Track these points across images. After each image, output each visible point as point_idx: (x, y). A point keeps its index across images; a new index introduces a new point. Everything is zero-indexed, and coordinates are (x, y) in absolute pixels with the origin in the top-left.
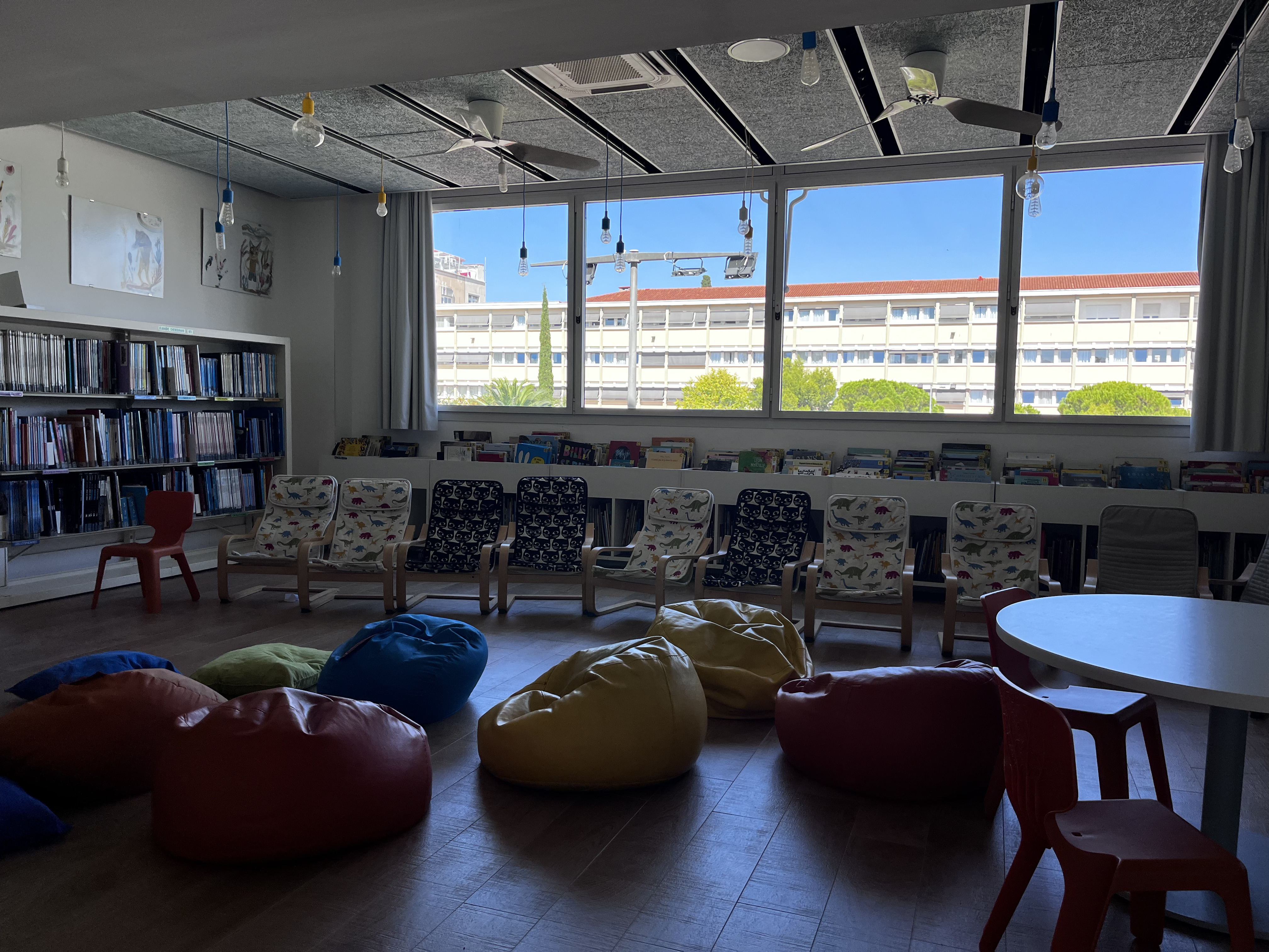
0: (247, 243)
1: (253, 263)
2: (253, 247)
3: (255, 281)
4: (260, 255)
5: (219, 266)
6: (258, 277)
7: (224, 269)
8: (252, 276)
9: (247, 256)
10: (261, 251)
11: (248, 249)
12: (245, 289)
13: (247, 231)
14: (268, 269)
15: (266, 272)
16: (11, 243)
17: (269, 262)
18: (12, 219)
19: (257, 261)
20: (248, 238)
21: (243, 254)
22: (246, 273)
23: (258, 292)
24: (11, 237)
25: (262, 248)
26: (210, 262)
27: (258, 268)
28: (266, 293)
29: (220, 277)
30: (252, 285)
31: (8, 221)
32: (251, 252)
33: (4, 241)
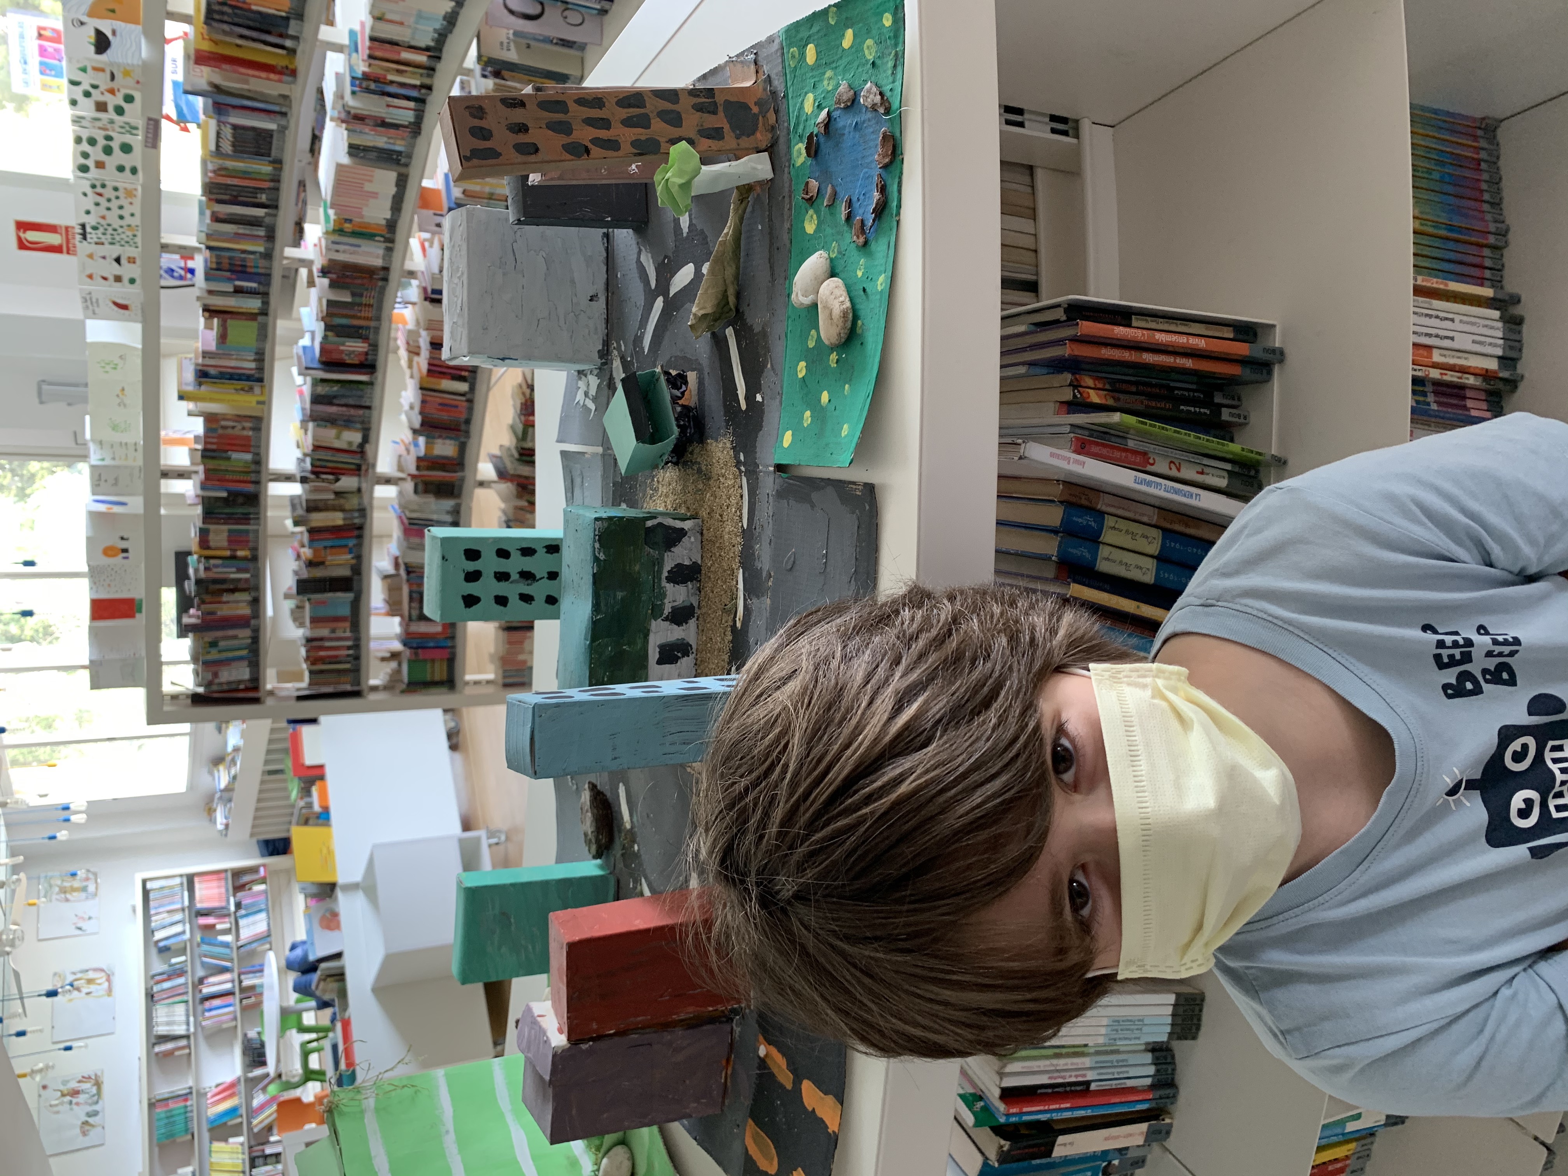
0: (58, 897)
1: (73, 890)
3: (87, 887)
6: (85, 884)
7: (83, 914)
8: (84, 889)
9: (68, 896)
19: (71, 885)
20: (54, 896)
21: (67, 900)
23: (97, 883)
24: (90, 1078)
26: (80, 929)
27: (76, 884)
28: (97, 875)
29: (90, 918)
30: (92, 889)
31: (79, 1082)
32: (65, 892)
33: (93, 1082)
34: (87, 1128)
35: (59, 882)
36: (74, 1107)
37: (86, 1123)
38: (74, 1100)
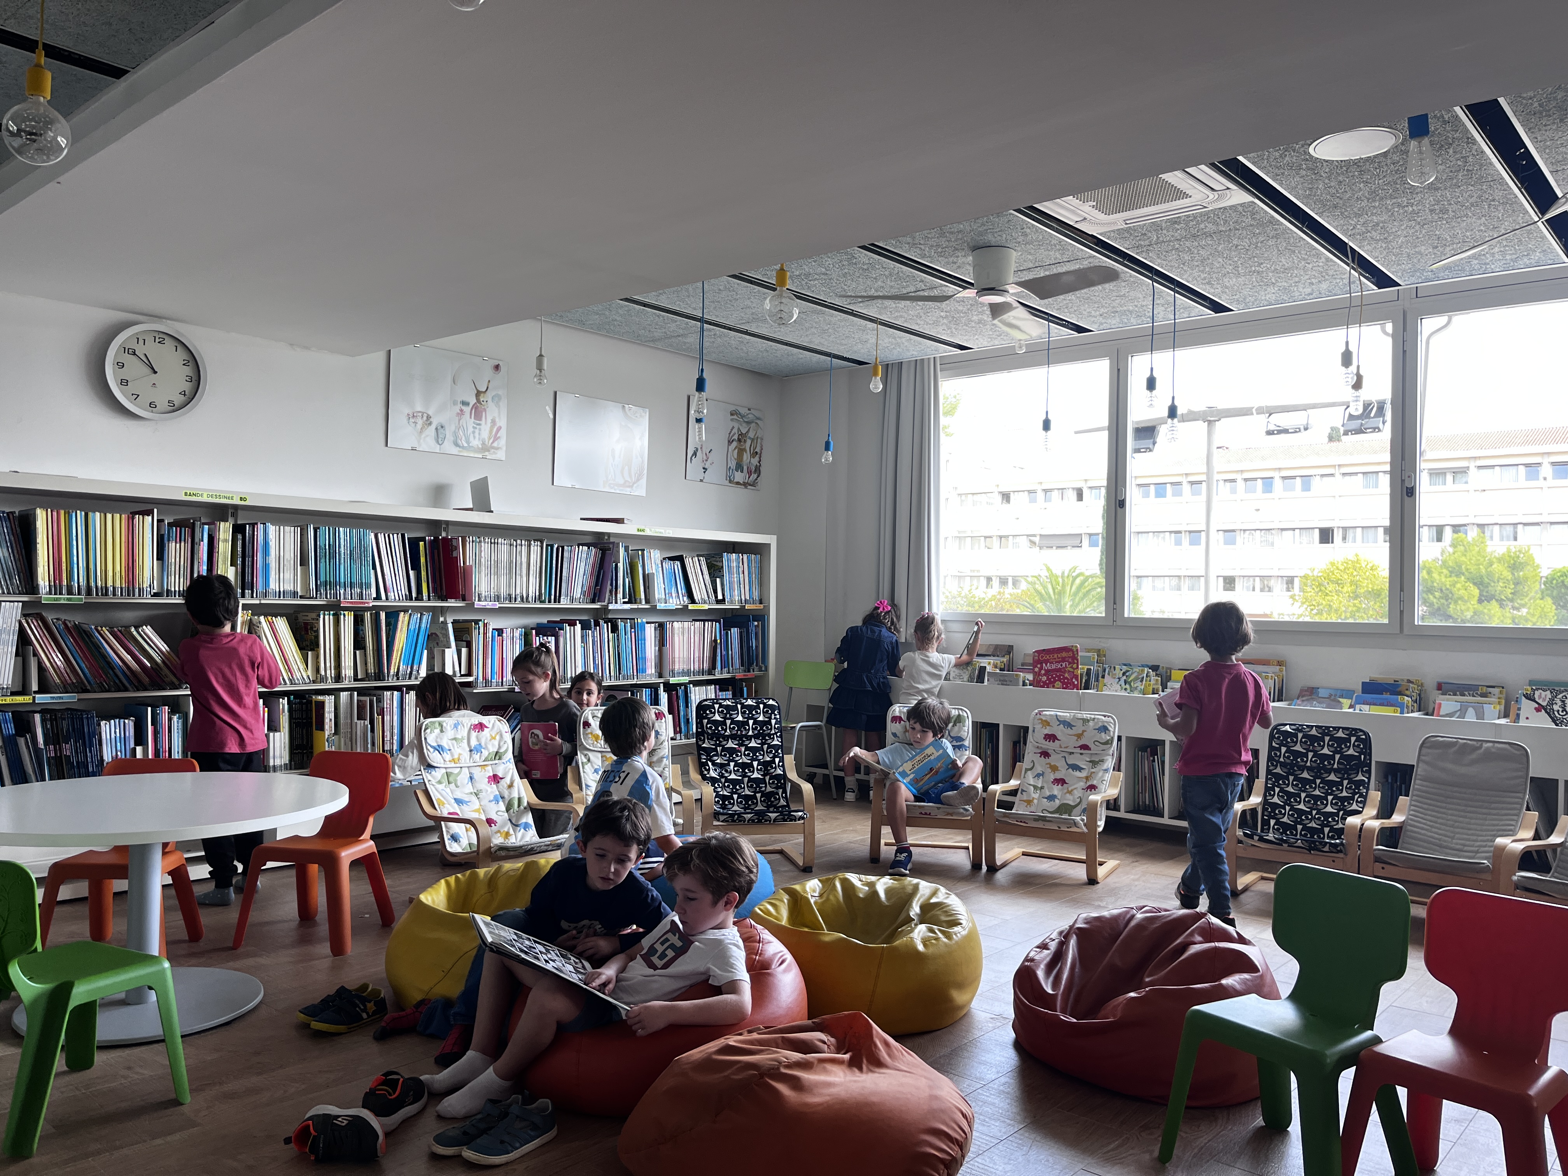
0: (735, 430)
1: (741, 451)
2: (741, 434)
3: (742, 472)
4: (749, 442)
5: (705, 458)
6: (745, 468)
7: (709, 461)
8: (739, 467)
9: (735, 444)
10: (750, 438)
11: (736, 437)
12: (730, 481)
13: (735, 417)
14: (757, 457)
15: (755, 461)
16: (495, 445)
17: (758, 450)
18: (497, 420)
19: (745, 450)
20: (736, 425)
21: (730, 442)
22: (733, 464)
23: (745, 485)
24: (496, 438)
26: (695, 454)
27: (746, 457)
28: (754, 484)
29: (706, 470)
30: (739, 477)
31: (493, 422)
32: (739, 440)
33: (489, 443)
34: (420, 422)
35: (751, 434)
36: (457, 409)
37: (428, 421)
38: (467, 409)
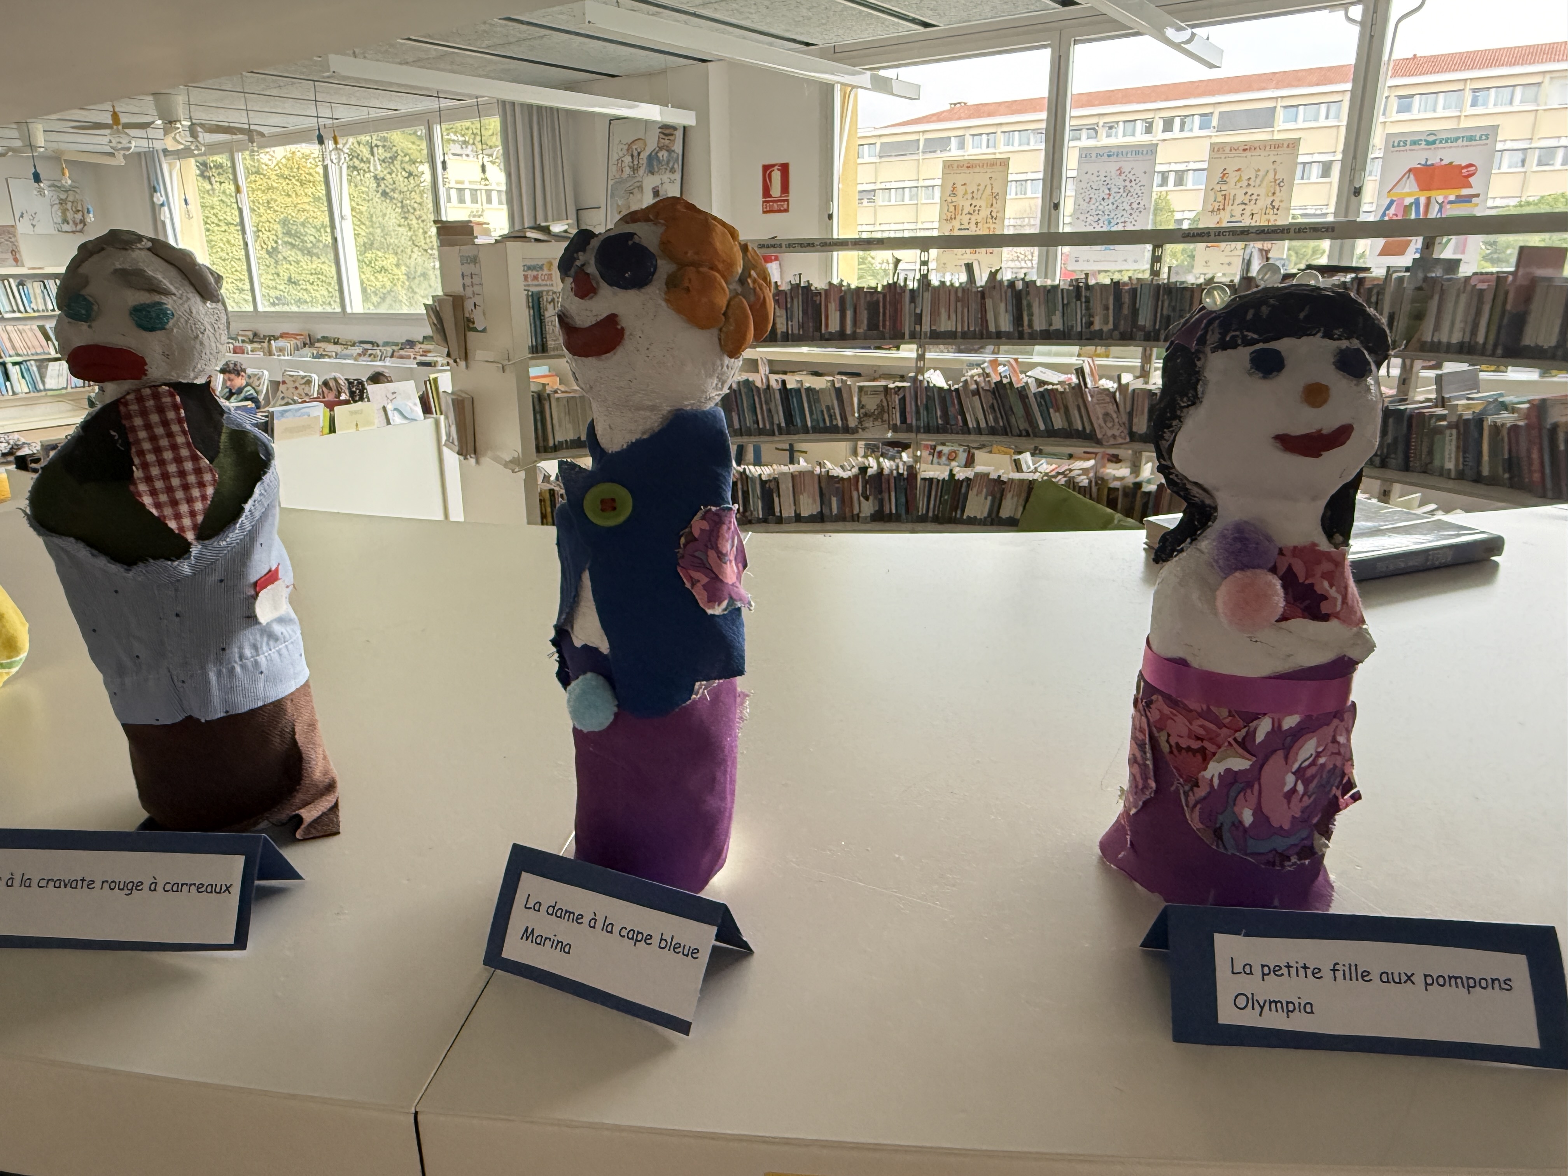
0: (55, 197)
1: (64, 211)
3: (68, 223)
4: (70, 204)
5: (32, 218)
6: (71, 222)
7: (36, 219)
8: (65, 221)
9: (57, 207)
10: (70, 201)
12: (58, 232)
13: (54, 187)
14: (80, 214)
15: (79, 216)
17: (79, 208)
20: (56, 192)
21: (52, 206)
22: (60, 220)
23: (73, 232)
25: (71, 198)
26: (22, 216)
27: (70, 214)
28: (80, 232)
29: (34, 226)
30: (66, 227)
32: (61, 204)
